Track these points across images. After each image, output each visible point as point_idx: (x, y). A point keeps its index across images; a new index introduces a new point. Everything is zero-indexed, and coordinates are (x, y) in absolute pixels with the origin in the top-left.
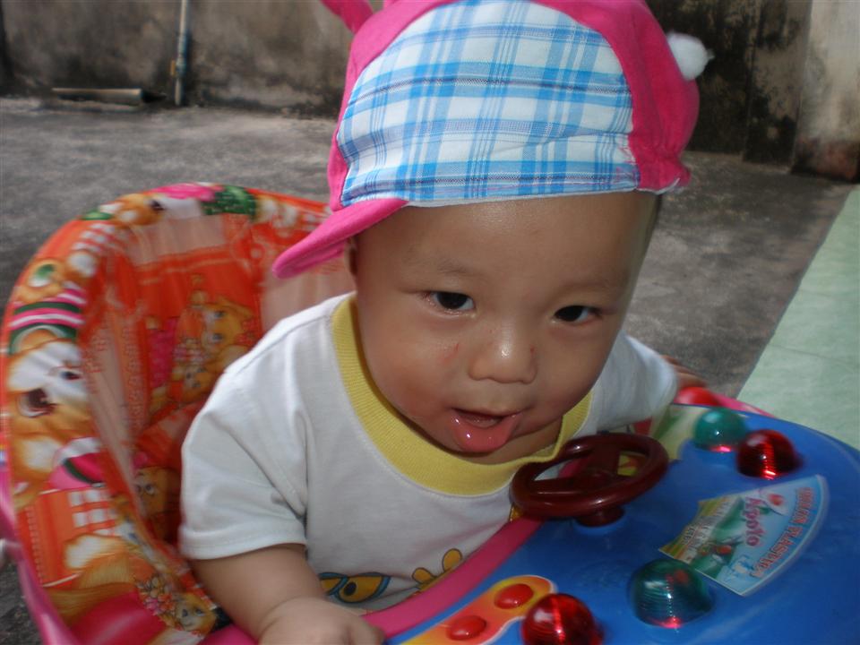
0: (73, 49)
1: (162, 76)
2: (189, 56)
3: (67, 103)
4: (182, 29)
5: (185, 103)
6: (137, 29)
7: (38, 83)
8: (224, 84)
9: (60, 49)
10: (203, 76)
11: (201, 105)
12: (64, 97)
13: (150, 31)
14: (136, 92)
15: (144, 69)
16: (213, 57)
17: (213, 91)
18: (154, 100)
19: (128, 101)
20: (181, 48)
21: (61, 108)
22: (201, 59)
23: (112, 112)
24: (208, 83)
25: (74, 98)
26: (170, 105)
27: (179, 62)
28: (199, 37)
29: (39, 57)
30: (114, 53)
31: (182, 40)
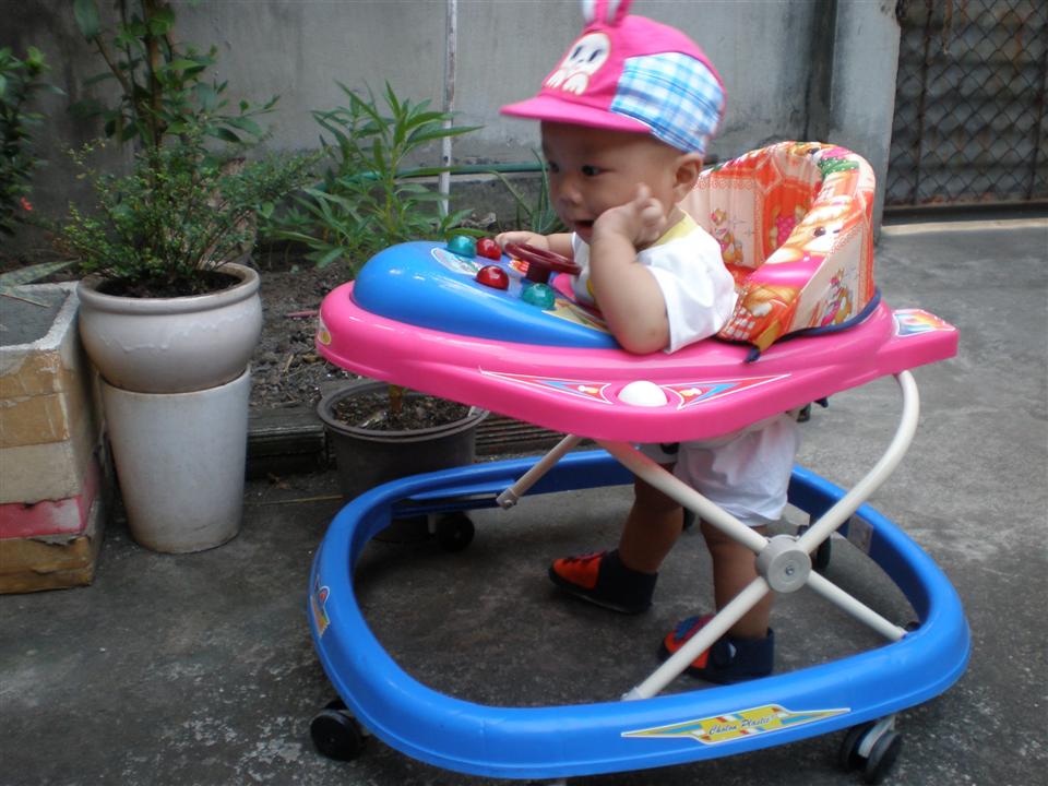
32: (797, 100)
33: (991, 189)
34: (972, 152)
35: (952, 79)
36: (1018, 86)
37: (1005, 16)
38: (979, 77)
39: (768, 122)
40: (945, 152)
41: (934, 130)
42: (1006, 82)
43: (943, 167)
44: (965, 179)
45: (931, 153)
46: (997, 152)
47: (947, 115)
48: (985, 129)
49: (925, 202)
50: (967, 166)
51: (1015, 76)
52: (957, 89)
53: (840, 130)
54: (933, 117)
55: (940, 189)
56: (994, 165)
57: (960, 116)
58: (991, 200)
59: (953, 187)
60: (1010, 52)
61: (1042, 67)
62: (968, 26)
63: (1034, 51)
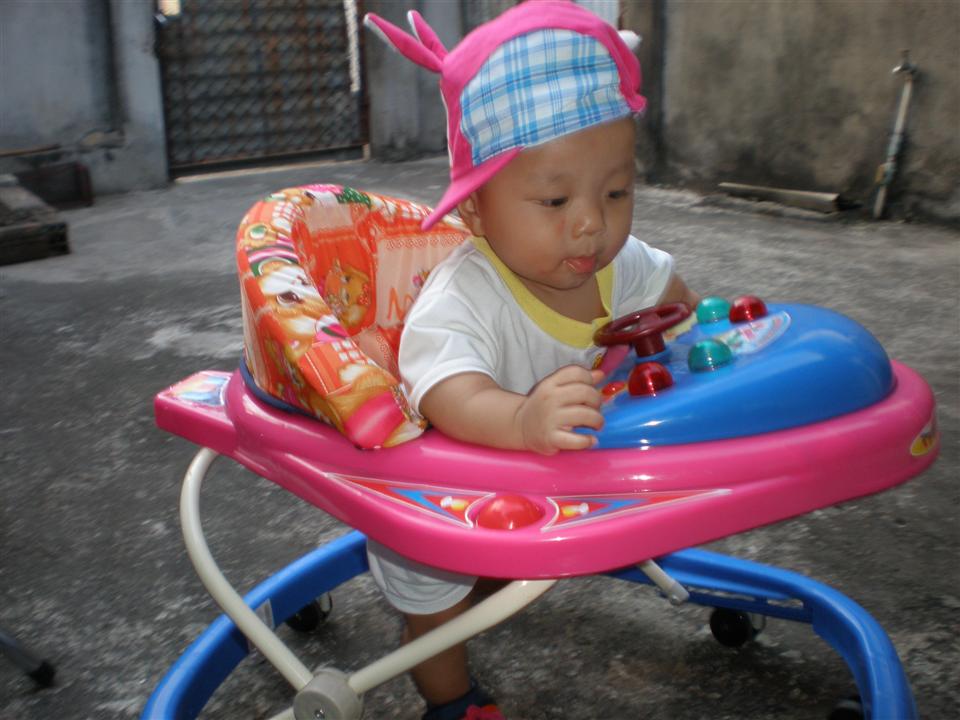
0: (748, 139)
1: (861, 180)
2: (901, 159)
3: (738, 201)
4: (899, 126)
5: (885, 216)
6: (836, 122)
7: (695, 174)
8: (943, 198)
9: (729, 137)
10: (916, 185)
11: (908, 221)
12: (733, 193)
13: (852, 126)
14: (831, 197)
15: (839, 170)
16: (934, 163)
17: (927, 205)
18: (849, 208)
19: (818, 206)
20: (893, 149)
21: (730, 206)
22: (916, 164)
23: (797, 217)
24: (922, 194)
25: (746, 195)
26: (868, 217)
27: (888, 166)
28: (917, 138)
29: (701, 145)
30: (801, 148)
31: (895, 140)
32: (105, 108)
33: (241, 151)
34: (225, 129)
35: (202, 88)
36: (246, 88)
38: (219, 86)
39: (89, 122)
40: (207, 131)
41: (197, 119)
42: (238, 86)
43: (207, 141)
44: (224, 147)
45: (197, 133)
46: (241, 128)
47: (204, 109)
48: (231, 116)
49: (201, 161)
50: (223, 139)
51: (244, 81)
52: (207, 92)
53: (129, 122)
54: (195, 111)
55: (208, 154)
56: (240, 137)
57: (213, 109)
58: (243, 157)
59: (217, 151)
60: (237, 68)
61: (260, 75)
62: (206, 56)
63: (253, 66)
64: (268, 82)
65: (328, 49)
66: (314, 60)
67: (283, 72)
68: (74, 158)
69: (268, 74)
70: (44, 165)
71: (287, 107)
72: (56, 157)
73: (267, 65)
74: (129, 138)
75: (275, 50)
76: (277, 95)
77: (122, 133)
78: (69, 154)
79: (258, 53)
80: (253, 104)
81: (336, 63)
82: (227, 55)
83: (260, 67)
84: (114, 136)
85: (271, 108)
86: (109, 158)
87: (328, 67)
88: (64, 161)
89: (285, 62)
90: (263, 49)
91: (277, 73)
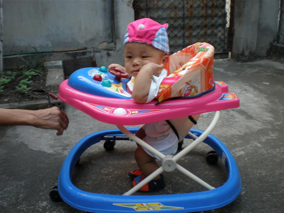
32: (109, 31)
36: (176, 24)
37: (170, 5)
39: (101, 37)
42: (172, 23)
51: (175, 21)
53: (119, 39)
60: (173, 15)
61: (183, 18)
62: (159, 8)
63: (180, 14)
64: (187, 21)
65: (217, 7)
66: (209, 12)
67: (195, 17)
68: (92, 54)
69: (187, 17)
70: (78, 57)
71: (194, 33)
72: (84, 54)
73: (187, 14)
74: (118, 46)
75: (191, 6)
76: (191, 27)
77: (115, 44)
78: (91, 52)
79: (183, 7)
80: (179, 31)
81: (220, 14)
82: (168, 8)
83: (184, 14)
84: (112, 45)
85: (187, 34)
86: (109, 55)
87: (216, 15)
88: (88, 55)
89: (195, 13)
90: (186, 6)
91: (191, 17)
